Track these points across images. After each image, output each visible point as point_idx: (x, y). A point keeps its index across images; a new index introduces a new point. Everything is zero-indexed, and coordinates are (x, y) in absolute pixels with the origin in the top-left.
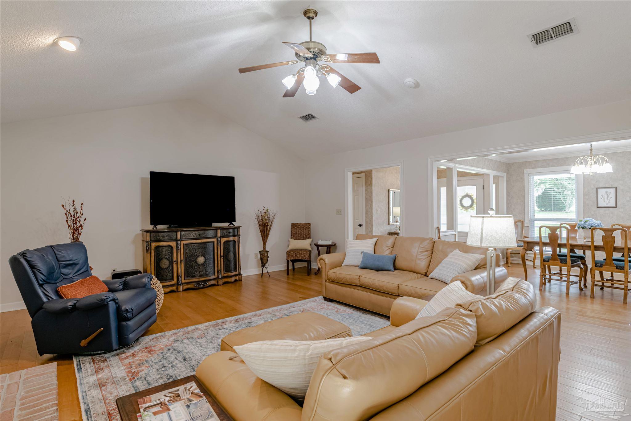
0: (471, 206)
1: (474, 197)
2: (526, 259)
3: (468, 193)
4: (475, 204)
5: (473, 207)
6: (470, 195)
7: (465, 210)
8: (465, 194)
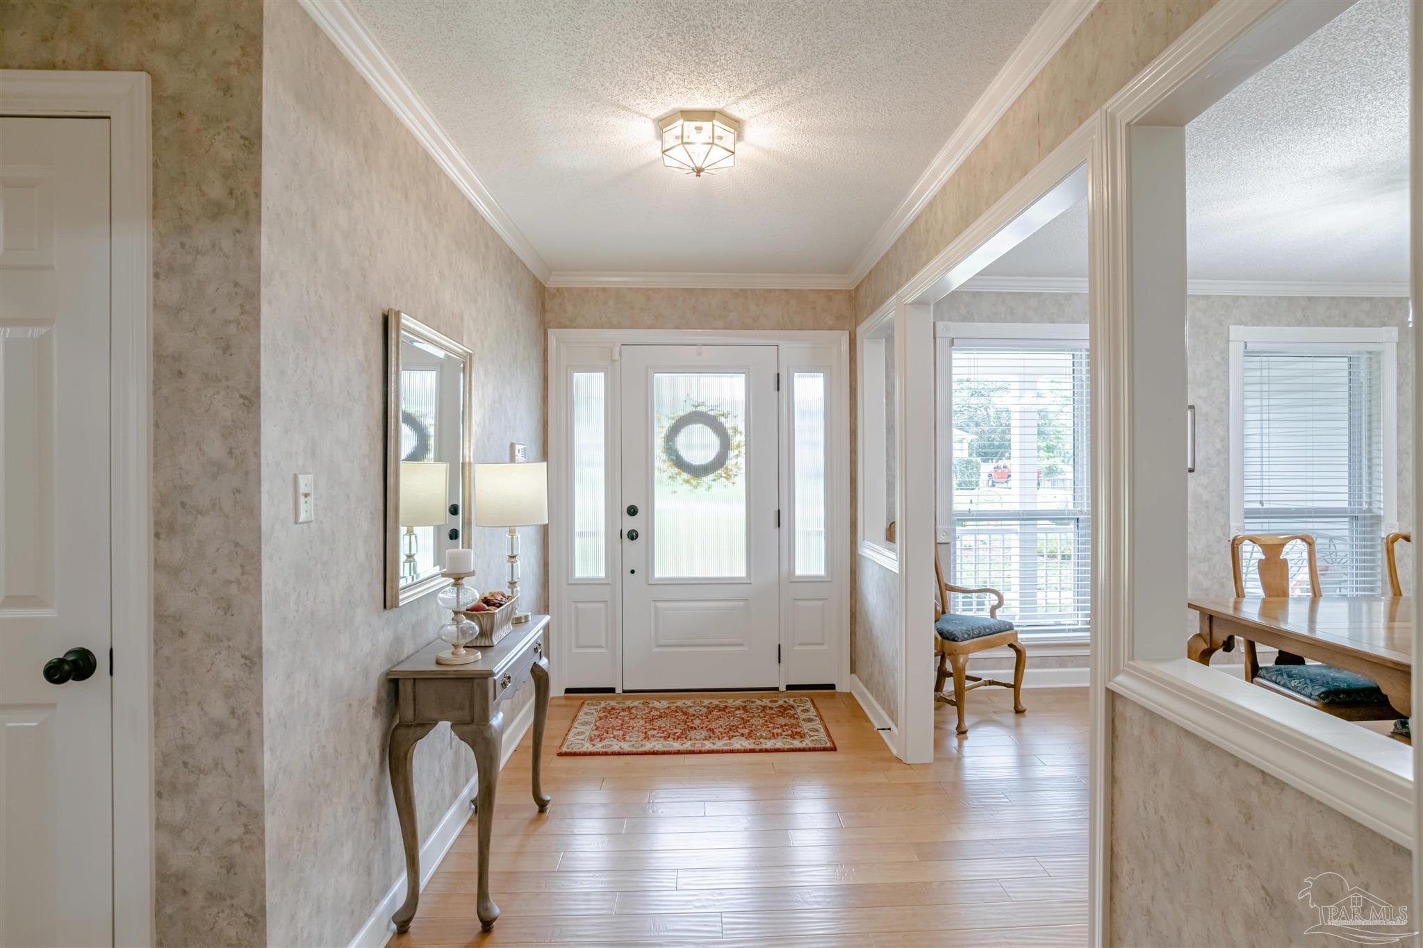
0: (719, 462)
1: (736, 423)
2: (969, 678)
3: (703, 404)
4: (737, 456)
5: (727, 469)
6: (711, 413)
7: (687, 482)
8: (690, 409)
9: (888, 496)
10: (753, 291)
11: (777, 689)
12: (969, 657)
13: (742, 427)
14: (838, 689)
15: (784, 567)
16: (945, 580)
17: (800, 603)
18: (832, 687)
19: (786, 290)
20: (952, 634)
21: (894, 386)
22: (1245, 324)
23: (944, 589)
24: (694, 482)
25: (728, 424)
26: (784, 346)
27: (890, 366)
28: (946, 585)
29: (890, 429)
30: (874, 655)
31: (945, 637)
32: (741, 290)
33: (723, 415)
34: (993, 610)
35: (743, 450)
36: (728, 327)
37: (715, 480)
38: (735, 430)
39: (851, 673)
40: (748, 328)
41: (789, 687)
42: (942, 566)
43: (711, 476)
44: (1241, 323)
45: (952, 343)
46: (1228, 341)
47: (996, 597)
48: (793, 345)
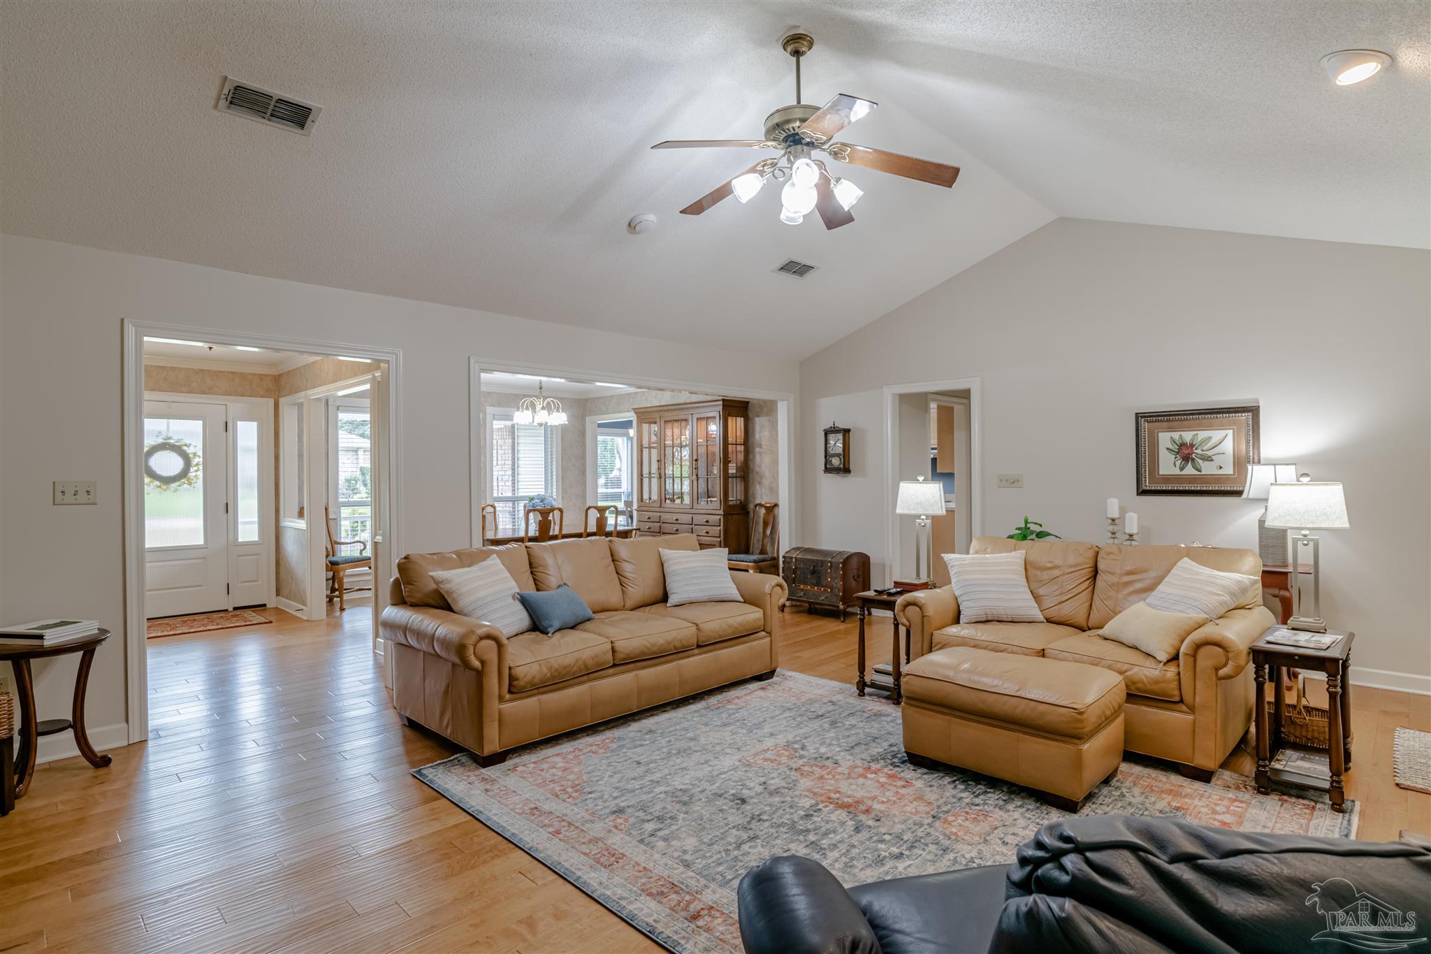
1: (196, 450)
3: (169, 438)
4: (196, 471)
5: (189, 478)
6: (177, 444)
7: (159, 487)
8: (160, 441)
9: (299, 493)
10: (209, 371)
11: (227, 610)
12: (346, 574)
13: (200, 453)
14: (268, 606)
15: (231, 537)
16: (334, 538)
17: (241, 558)
18: (265, 605)
19: (232, 372)
20: (337, 562)
21: (303, 431)
22: (494, 406)
23: (334, 543)
24: (165, 487)
25: (190, 450)
26: (230, 405)
27: (300, 420)
28: (335, 541)
29: (300, 456)
30: (292, 579)
31: (333, 566)
32: (200, 370)
33: (186, 445)
34: (361, 551)
35: (201, 467)
36: (191, 392)
37: (180, 486)
38: (195, 454)
39: (277, 595)
40: (204, 393)
41: (235, 609)
42: (332, 531)
43: (177, 484)
44: (491, 406)
45: (338, 409)
46: (486, 414)
47: (362, 544)
48: (235, 405)
